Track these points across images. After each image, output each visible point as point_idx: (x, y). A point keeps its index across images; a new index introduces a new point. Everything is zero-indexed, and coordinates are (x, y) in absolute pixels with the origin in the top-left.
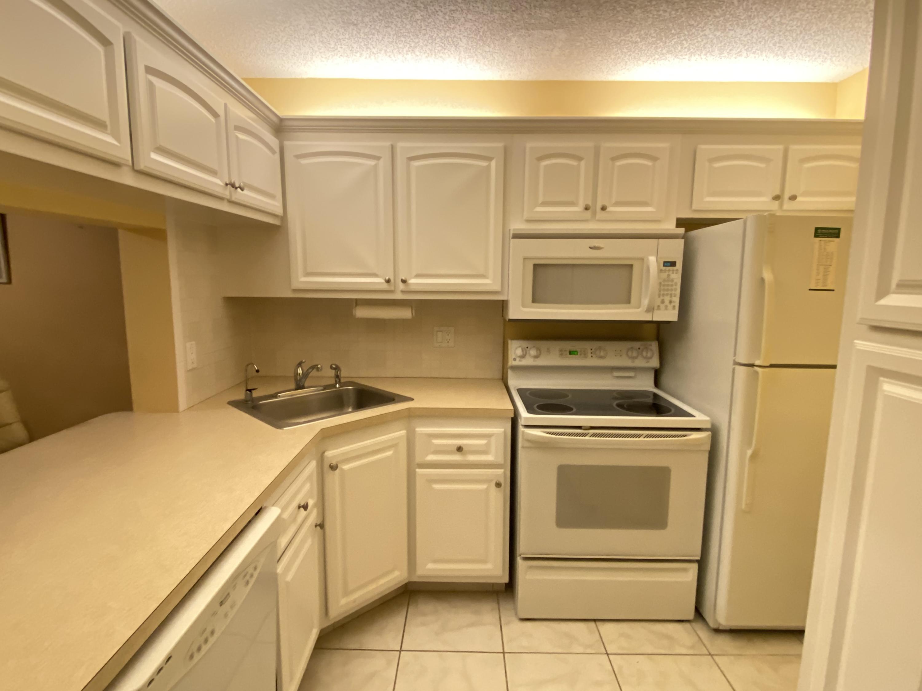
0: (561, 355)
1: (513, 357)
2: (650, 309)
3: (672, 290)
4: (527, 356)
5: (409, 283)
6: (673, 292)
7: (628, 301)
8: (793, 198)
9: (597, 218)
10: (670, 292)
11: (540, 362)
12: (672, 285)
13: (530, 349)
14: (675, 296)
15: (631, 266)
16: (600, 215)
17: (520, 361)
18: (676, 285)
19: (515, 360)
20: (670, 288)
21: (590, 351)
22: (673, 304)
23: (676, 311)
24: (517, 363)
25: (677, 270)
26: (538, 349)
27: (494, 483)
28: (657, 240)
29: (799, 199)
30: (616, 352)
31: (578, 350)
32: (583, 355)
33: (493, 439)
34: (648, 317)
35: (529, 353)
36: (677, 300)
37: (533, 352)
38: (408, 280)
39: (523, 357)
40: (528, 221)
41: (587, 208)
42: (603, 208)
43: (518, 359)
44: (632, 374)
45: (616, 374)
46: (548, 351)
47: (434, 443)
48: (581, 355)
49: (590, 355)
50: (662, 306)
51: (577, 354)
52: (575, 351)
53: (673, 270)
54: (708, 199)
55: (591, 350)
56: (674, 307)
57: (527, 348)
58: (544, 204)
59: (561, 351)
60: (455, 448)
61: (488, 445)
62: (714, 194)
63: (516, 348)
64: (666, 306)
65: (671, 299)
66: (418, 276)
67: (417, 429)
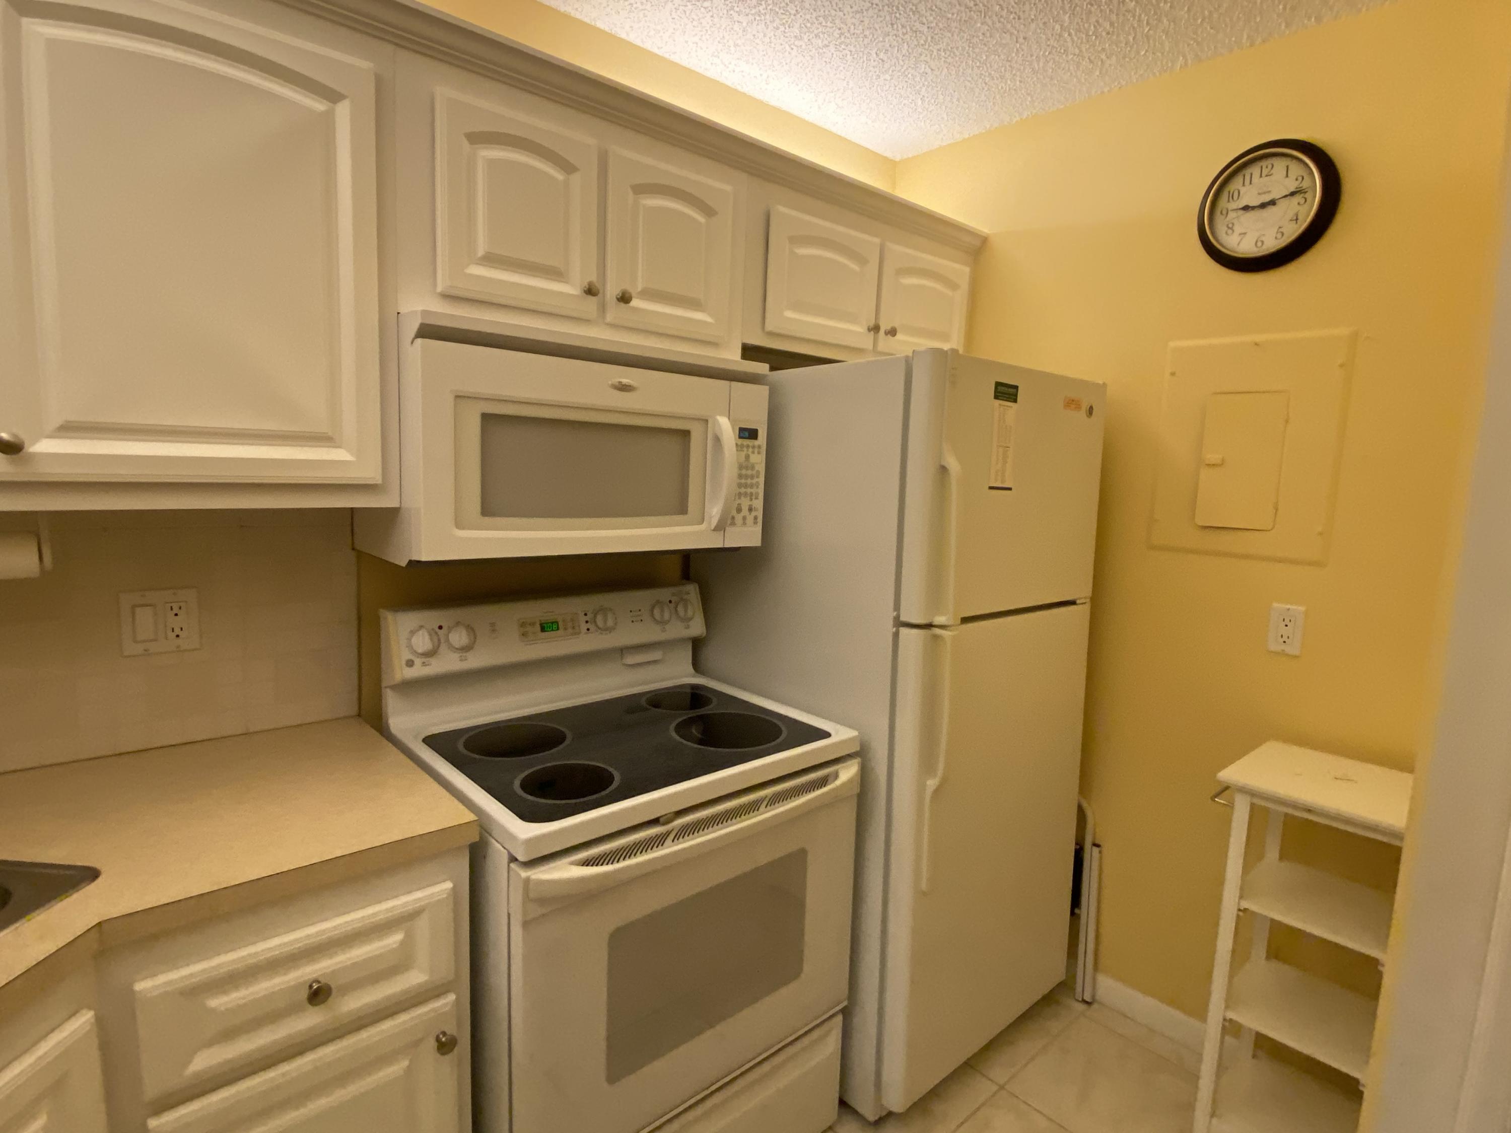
0: (524, 634)
1: (407, 655)
2: (720, 527)
3: (752, 486)
4: (443, 647)
5: (34, 455)
6: (753, 491)
7: (682, 509)
8: (892, 332)
9: (609, 318)
10: (749, 490)
11: (476, 661)
12: (752, 477)
13: (450, 629)
14: (757, 498)
15: (686, 434)
16: (615, 312)
17: (424, 664)
18: (758, 477)
19: (410, 663)
20: (749, 481)
21: (583, 619)
22: (754, 514)
23: (759, 528)
24: (418, 671)
25: (759, 447)
26: (470, 629)
27: (432, 1043)
28: (727, 383)
29: (899, 336)
30: (631, 614)
31: (560, 620)
32: (570, 630)
33: (422, 925)
34: (715, 542)
35: (447, 640)
36: (759, 504)
37: (459, 637)
38: (26, 445)
39: (430, 654)
40: (448, 297)
41: (590, 291)
42: (624, 298)
43: (418, 661)
44: (656, 655)
45: (630, 660)
46: (493, 628)
47: (213, 1011)
48: (565, 629)
49: (584, 627)
50: (739, 518)
51: (558, 629)
52: (552, 623)
53: (754, 447)
54: (789, 314)
55: (586, 615)
56: (756, 518)
57: (440, 627)
58: (490, 260)
59: (523, 625)
60: (305, 994)
61: (407, 945)
62: (797, 306)
63: (413, 633)
64: (744, 518)
65: (750, 503)
66: (68, 429)
67: (141, 986)
